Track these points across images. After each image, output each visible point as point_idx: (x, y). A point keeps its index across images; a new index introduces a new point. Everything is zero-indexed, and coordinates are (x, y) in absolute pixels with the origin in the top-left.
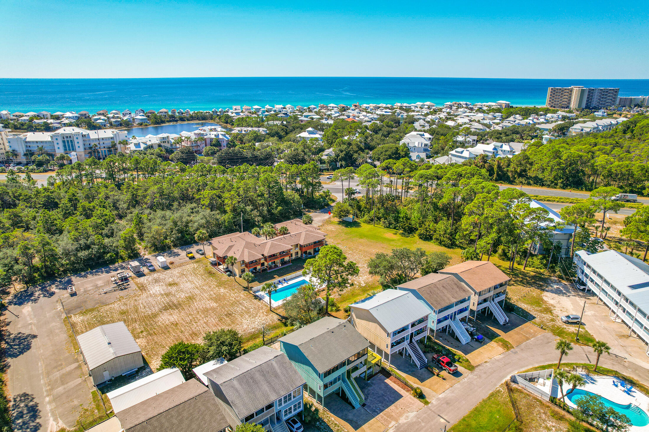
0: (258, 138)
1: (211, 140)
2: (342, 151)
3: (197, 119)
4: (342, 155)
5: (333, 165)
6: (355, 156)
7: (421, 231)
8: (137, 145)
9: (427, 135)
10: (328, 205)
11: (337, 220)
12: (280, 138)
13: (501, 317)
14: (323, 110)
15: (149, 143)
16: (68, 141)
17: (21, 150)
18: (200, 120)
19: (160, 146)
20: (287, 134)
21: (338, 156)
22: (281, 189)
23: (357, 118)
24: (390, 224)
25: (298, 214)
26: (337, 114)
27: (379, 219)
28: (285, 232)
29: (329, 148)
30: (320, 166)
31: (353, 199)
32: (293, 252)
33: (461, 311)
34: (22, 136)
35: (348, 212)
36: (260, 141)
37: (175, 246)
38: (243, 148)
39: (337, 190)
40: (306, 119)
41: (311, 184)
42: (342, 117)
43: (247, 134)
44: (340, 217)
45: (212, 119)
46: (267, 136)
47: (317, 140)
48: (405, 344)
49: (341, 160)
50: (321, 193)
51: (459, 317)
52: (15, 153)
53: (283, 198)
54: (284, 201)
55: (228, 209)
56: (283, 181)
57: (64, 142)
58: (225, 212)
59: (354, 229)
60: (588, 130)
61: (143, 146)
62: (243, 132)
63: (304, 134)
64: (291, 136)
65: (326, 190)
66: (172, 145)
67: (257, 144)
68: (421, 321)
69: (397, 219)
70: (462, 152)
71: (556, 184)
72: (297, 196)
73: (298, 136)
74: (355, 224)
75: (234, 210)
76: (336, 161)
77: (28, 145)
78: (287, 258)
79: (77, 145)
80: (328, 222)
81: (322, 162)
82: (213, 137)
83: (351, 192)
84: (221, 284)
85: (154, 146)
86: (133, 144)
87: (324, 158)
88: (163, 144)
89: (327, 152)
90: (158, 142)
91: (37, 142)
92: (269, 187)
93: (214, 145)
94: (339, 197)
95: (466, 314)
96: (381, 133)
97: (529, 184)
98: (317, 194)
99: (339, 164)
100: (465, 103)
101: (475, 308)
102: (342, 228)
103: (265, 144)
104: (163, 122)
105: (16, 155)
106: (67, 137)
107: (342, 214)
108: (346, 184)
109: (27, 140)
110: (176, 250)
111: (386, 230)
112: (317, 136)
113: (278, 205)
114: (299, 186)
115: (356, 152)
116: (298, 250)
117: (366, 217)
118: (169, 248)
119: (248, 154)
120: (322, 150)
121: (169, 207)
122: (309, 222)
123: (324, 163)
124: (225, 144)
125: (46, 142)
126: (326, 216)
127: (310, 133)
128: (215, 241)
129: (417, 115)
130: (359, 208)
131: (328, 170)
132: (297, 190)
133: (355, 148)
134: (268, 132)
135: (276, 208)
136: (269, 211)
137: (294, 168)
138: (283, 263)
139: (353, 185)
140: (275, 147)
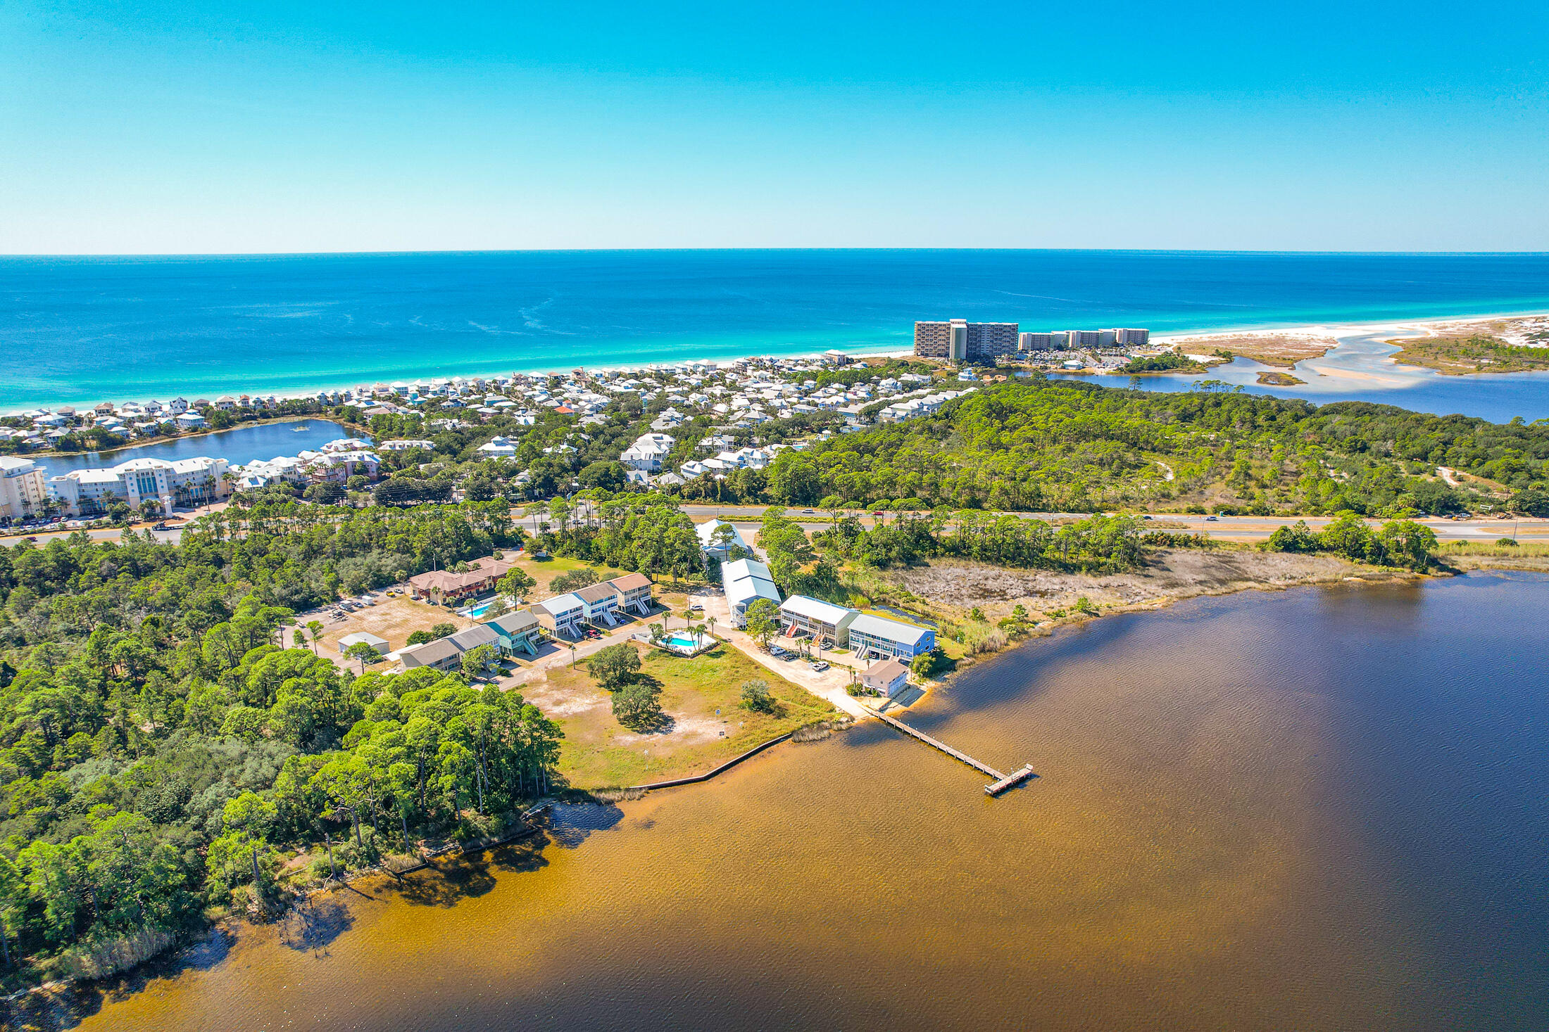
0: (422, 457)
1: (354, 463)
2: (539, 476)
3: (293, 413)
4: (539, 480)
5: (530, 494)
6: (557, 480)
7: (609, 558)
8: (254, 480)
9: (667, 438)
10: (521, 542)
11: (530, 556)
12: (454, 453)
13: (643, 609)
14: (519, 388)
15: (268, 476)
16: (143, 480)
17: (72, 496)
18: (298, 415)
19: (283, 479)
20: (463, 445)
21: (535, 481)
22: (468, 528)
23: (574, 406)
24: (582, 555)
25: (490, 553)
26: (543, 397)
27: (572, 551)
28: (477, 567)
29: (524, 470)
30: (513, 495)
31: (549, 534)
32: (487, 583)
33: (612, 605)
34: (71, 475)
35: (540, 547)
36: (425, 461)
37: (371, 589)
38: (403, 475)
39: (529, 525)
40: (490, 410)
41: (501, 521)
42: (549, 404)
43: (403, 450)
44: (532, 553)
45: (320, 412)
46: (435, 453)
47: (508, 454)
48: (567, 625)
49: (539, 487)
50: (513, 529)
51: (610, 610)
52: (63, 501)
53: (472, 538)
54: (472, 541)
55: (417, 552)
56: (470, 520)
57: (138, 480)
58: (414, 556)
59: (546, 563)
60: (904, 414)
61: (261, 482)
62: (397, 448)
63: (489, 447)
64: (469, 449)
65: (518, 526)
66: (299, 476)
67: (422, 466)
68: (577, 609)
69: (589, 551)
70: (693, 467)
71: (784, 501)
72: (486, 535)
73: (480, 449)
74: (549, 559)
75: (423, 552)
76: (533, 488)
77: (83, 488)
78: (481, 589)
79: (159, 485)
80: (521, 558)
81: (515, 490)
82: (356, 459)
83: (545, 527)
84: (427, 611)
85: (276, 480)
86: (247, 479)
87: (518, 484)
88: (287, 476)
89: (521, 476)
90: (278, 474)
91: (96, 484)
92: (456, 527)
93: (359, 473)
94: (534, 533)
95: (615, 609)
96: (602, 437)
97: (756, 503)
98: (509, 532)
99: (536, 492)
100: (768, 358)
101: (623, 605)
102: (535, 563)
103: (433, 466)
104: (232, 423)
105: (66, 505)
106: (143, 474)
107: (535, 549)
108: (538, 517)
109: (82, 482)
110: (373, 592)
111: (579, 562)
112: (509, 448)
113: (468, 545)
114: (488, 524)
115: (558, 475)
116: (491, 581)
117: (560, 551)
118: (366, 591)
119: (414, 483)
120: (514, 472)
121: (352, 555)
122: (501, 558)
123: (518, 491)
124: (374, 468)
125: (111, 483)
126: (519, 553)
127: (498, 444)
128: (414, 579)
129: (674, 393)
130: (553, 543)
131: (523, 500)
132: (487, 529)
133: (557, 470)
134: (435, 445)
135: (466, 548)
136: (457, 551)
137: (480, 505)
138: (479, 593)
139: (546, 518)
140: (448, 470)
